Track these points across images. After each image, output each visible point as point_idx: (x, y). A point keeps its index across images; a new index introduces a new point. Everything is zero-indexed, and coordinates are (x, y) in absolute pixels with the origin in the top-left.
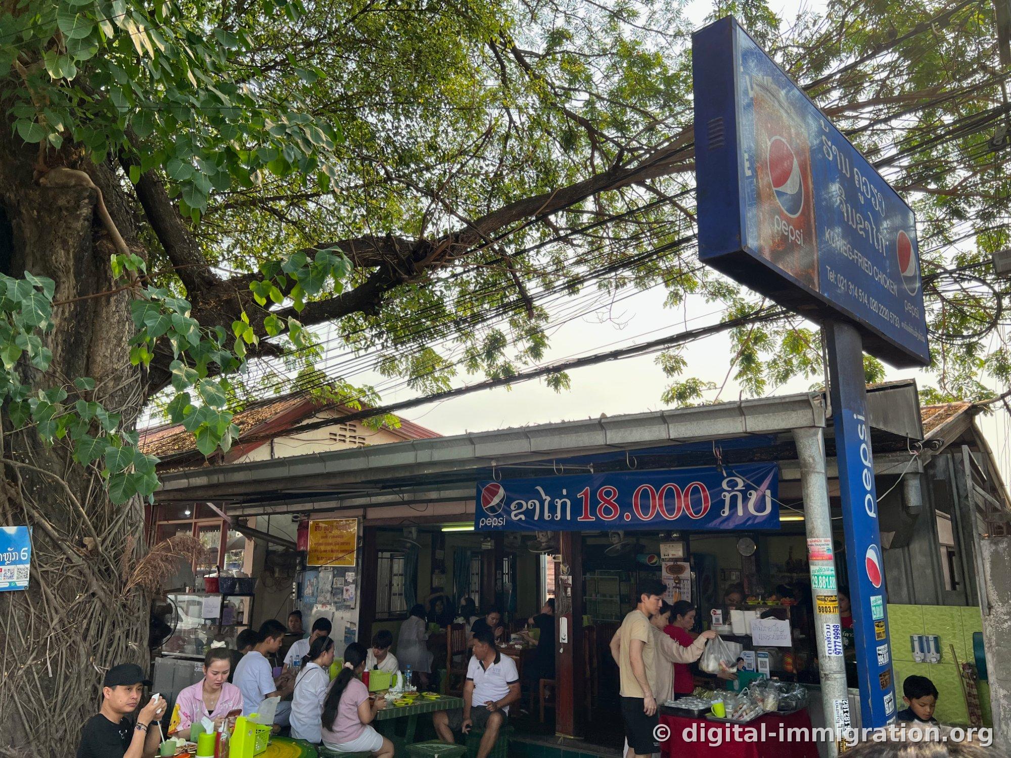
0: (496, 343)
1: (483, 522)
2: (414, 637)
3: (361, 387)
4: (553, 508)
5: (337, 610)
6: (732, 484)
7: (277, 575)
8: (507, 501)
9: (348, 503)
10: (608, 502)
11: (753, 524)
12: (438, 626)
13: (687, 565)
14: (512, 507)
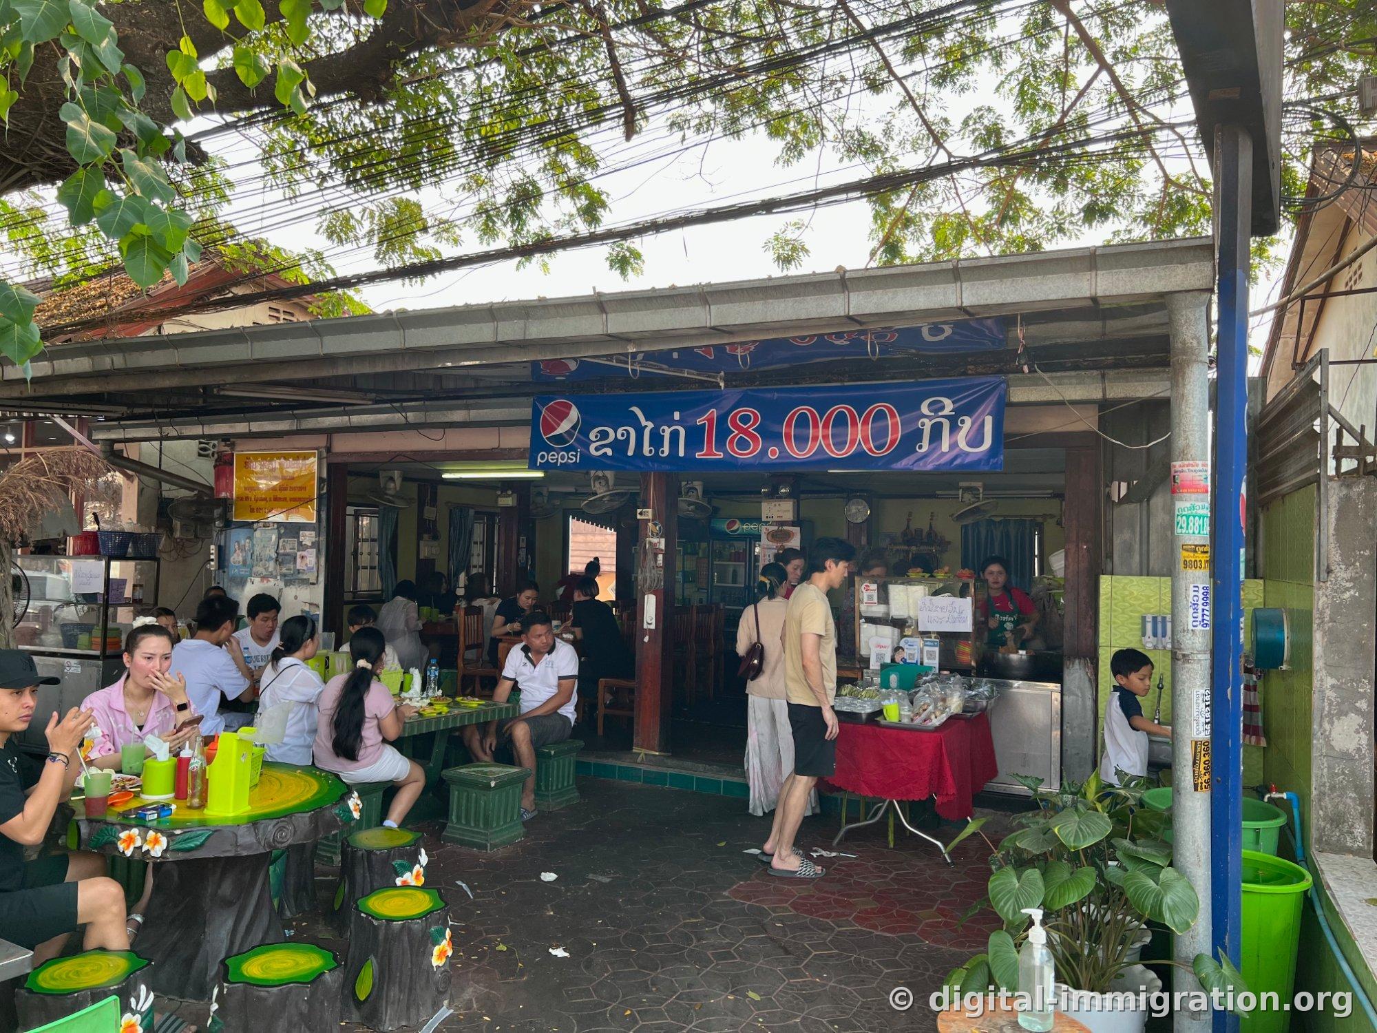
0: (525, 197)
1: (542, 458)
2: (401, 625)
3: (303, 252)
4: (656, 440)
5: (286, 585)
6: (937, 408)
7: (177, 534)
8: (583, 428)
9: (310, 423)
10: (746, 432)
11: (961, 466)
12: (436, 610)
13: (797, 530)
14: (592, 436)
